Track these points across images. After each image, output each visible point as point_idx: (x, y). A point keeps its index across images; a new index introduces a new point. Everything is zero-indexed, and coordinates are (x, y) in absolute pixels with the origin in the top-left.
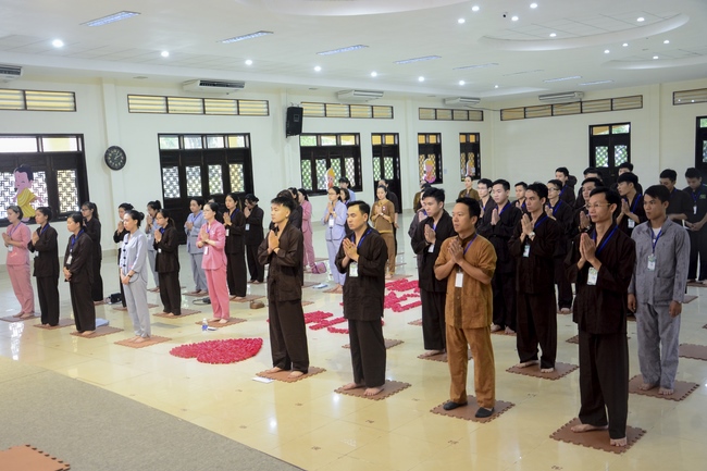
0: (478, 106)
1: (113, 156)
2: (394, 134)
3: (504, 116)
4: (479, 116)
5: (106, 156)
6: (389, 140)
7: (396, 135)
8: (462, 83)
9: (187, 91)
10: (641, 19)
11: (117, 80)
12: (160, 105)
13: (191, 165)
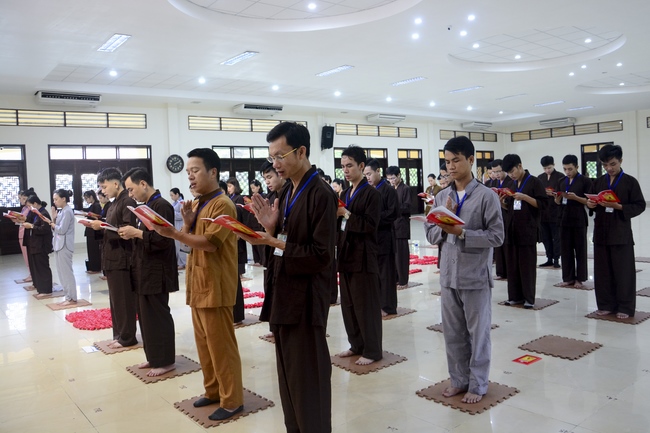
0: (491, 129)
1: (174, 162)
2: (418, 150)
3: (514, 138)
4: (493, 138)
5: (168, 162)
6: (414, 155)
7: (420, 151)
8: (470, 108)
9: (237, 113)
10: (588, 41)
11: (180, 105)
12: (215, 124)
13: (241, 171)
